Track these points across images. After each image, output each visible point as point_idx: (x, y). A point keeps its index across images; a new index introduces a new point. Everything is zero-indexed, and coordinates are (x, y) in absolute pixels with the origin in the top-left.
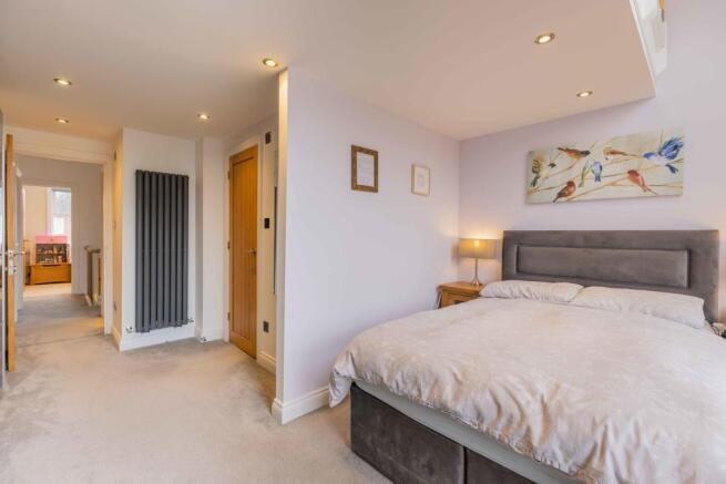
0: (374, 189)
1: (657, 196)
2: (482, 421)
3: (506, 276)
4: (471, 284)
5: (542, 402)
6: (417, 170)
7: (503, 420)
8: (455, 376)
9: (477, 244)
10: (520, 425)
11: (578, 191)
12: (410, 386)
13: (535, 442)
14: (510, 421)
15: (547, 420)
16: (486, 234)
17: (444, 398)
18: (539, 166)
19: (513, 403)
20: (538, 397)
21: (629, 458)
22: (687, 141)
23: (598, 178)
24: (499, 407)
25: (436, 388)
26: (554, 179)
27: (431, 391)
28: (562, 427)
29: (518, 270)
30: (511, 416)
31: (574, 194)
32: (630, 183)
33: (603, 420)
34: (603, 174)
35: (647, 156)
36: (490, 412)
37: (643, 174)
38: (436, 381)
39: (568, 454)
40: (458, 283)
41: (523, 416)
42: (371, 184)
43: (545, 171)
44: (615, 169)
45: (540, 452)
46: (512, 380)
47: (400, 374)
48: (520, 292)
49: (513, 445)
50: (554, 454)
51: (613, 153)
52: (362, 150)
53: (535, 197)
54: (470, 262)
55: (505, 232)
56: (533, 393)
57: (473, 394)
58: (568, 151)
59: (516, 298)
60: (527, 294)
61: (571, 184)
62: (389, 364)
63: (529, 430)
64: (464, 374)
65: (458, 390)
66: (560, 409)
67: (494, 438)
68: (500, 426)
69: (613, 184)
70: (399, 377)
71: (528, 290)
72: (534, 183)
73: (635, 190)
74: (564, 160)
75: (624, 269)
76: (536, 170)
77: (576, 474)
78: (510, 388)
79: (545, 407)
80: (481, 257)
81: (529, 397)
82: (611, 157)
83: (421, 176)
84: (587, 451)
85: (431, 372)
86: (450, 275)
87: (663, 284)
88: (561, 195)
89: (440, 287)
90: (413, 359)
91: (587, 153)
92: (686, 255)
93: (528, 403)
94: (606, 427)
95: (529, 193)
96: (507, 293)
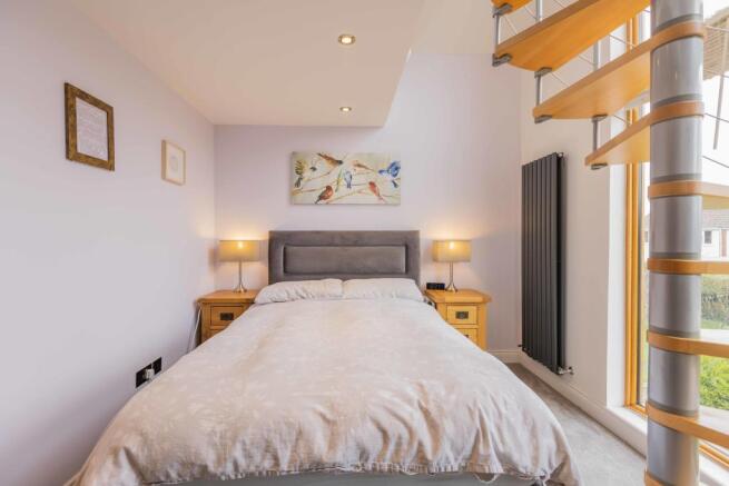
0: (108, 165)
1: (387, 204)
2: (366, 460)
3: (273, 279)
4: (235, 291)
5: (421, 408)
6: (170, 150)
7: (392, 447)
8: (323, 417)
9: (241, 246)
10: (410, 444)
11: (335, 195)
12: (258, 458)
13: (429, 456)
14: (399, 444)
15: (433, 426)
16: (248, 235)
17: (316, 451)
18: (302, 168)
19: (398, 423)
20: (416, 405)
21: (499, 430)
22: (402, 165)
23: (349, 186)
24: (384, 433)
25: (301, 443)
26: (316, 181)
27: (294, 451)
28: (448, 427)
29: (285, 271)
30: (400, 438)
31: (332, 198)
32: (370, 192)
33: (475, 404)
34: (353, 182)
35: (381, 172)
36: (374, 444)
37: (378, 186)
38: (300, 433)
39: (457, 452)
40: (217, 292)
41: (411, 432)
42: (104, 156)
43: (307, 174)
44: (360, 179)
45: (435, 464)
46: (387, 395)
47: (239, 446)
48: (297, 293)
49: (405, 471)
50: (447, 458)
51: (359, 166)
52: (84, 96)
53: (299, 197)
54: (232, 268)
55: (271, 232)
56: (409, 401)
57: (352, 431)
58: (326, 157)
59: (293, 300)
60: (305, 295)
61: (329, 188)
62: (217, 439)
63: (420, 444)
64: (332, 408)
65: (332, 434)
66: (440, 409)
67: (381, 471)
68: (388, 455)
69: (359, 192)
70: (238, 453)
71: (305, 291)
72: (298, 184)
73: (373, 198)
74: (323, 166)
75: (371, 263)
76: (299, 171)
77: (465, 468)
78: (390, 406)
79: (426, 413)
80: (245, 261)
81: (409, 408)
82: (358, 169)
83: (173, 158)
84: (472, 440)
85: (289, 425)
86: (207, 284)
87: (392, 273)
88: (321, 197)
89: (199, 301)
90: (257, 415)
91: (340, 162)
92: (404, 249)
93: (411, 415)
94: (480, 410)
95: (293, 194)
96: (284, 296)
